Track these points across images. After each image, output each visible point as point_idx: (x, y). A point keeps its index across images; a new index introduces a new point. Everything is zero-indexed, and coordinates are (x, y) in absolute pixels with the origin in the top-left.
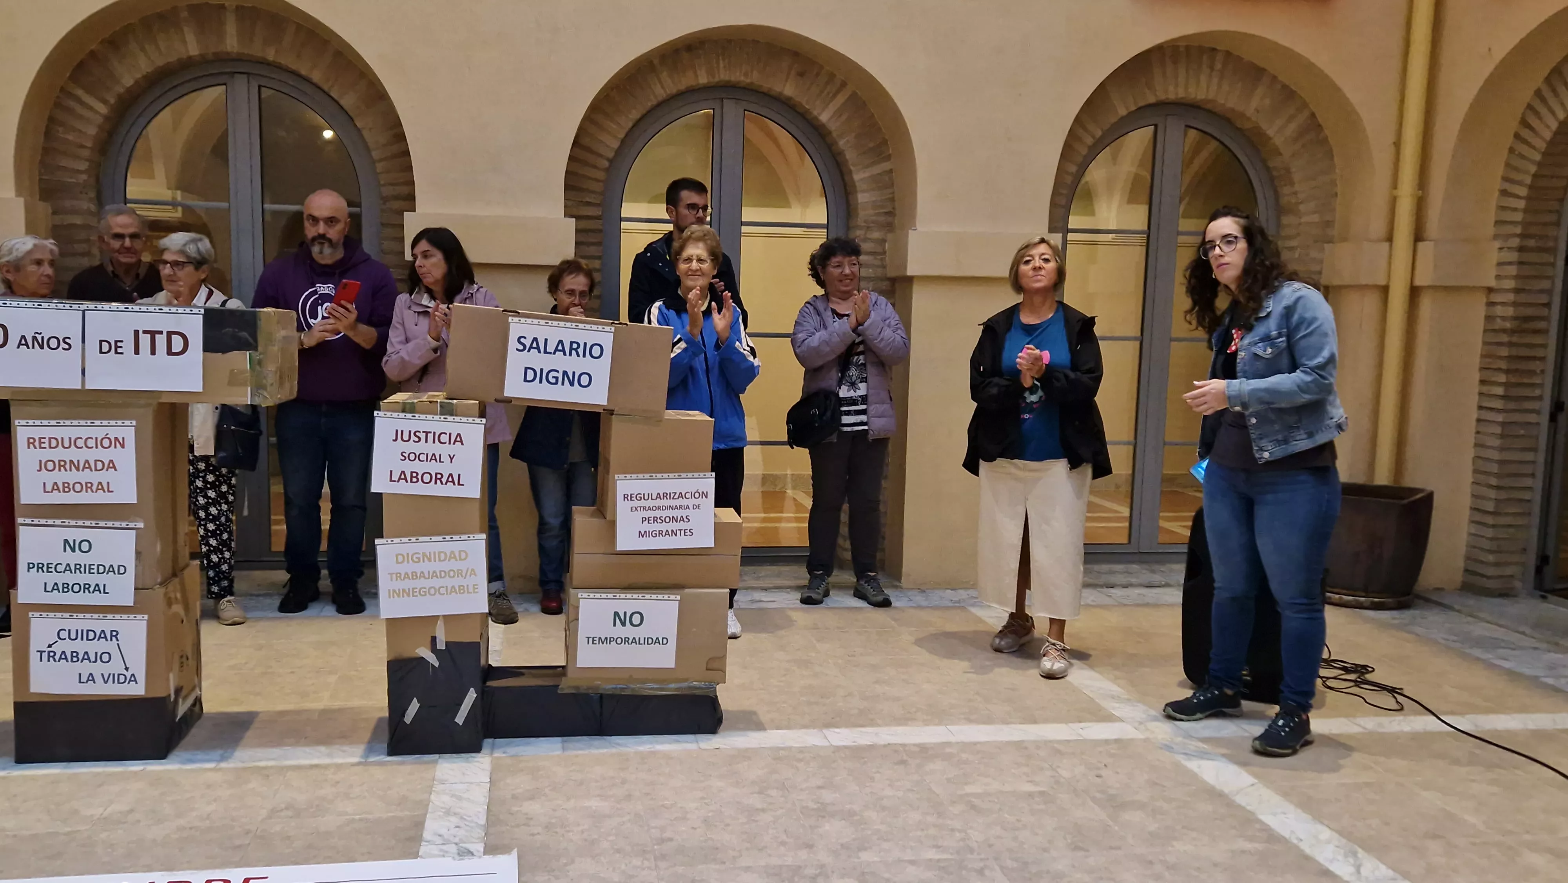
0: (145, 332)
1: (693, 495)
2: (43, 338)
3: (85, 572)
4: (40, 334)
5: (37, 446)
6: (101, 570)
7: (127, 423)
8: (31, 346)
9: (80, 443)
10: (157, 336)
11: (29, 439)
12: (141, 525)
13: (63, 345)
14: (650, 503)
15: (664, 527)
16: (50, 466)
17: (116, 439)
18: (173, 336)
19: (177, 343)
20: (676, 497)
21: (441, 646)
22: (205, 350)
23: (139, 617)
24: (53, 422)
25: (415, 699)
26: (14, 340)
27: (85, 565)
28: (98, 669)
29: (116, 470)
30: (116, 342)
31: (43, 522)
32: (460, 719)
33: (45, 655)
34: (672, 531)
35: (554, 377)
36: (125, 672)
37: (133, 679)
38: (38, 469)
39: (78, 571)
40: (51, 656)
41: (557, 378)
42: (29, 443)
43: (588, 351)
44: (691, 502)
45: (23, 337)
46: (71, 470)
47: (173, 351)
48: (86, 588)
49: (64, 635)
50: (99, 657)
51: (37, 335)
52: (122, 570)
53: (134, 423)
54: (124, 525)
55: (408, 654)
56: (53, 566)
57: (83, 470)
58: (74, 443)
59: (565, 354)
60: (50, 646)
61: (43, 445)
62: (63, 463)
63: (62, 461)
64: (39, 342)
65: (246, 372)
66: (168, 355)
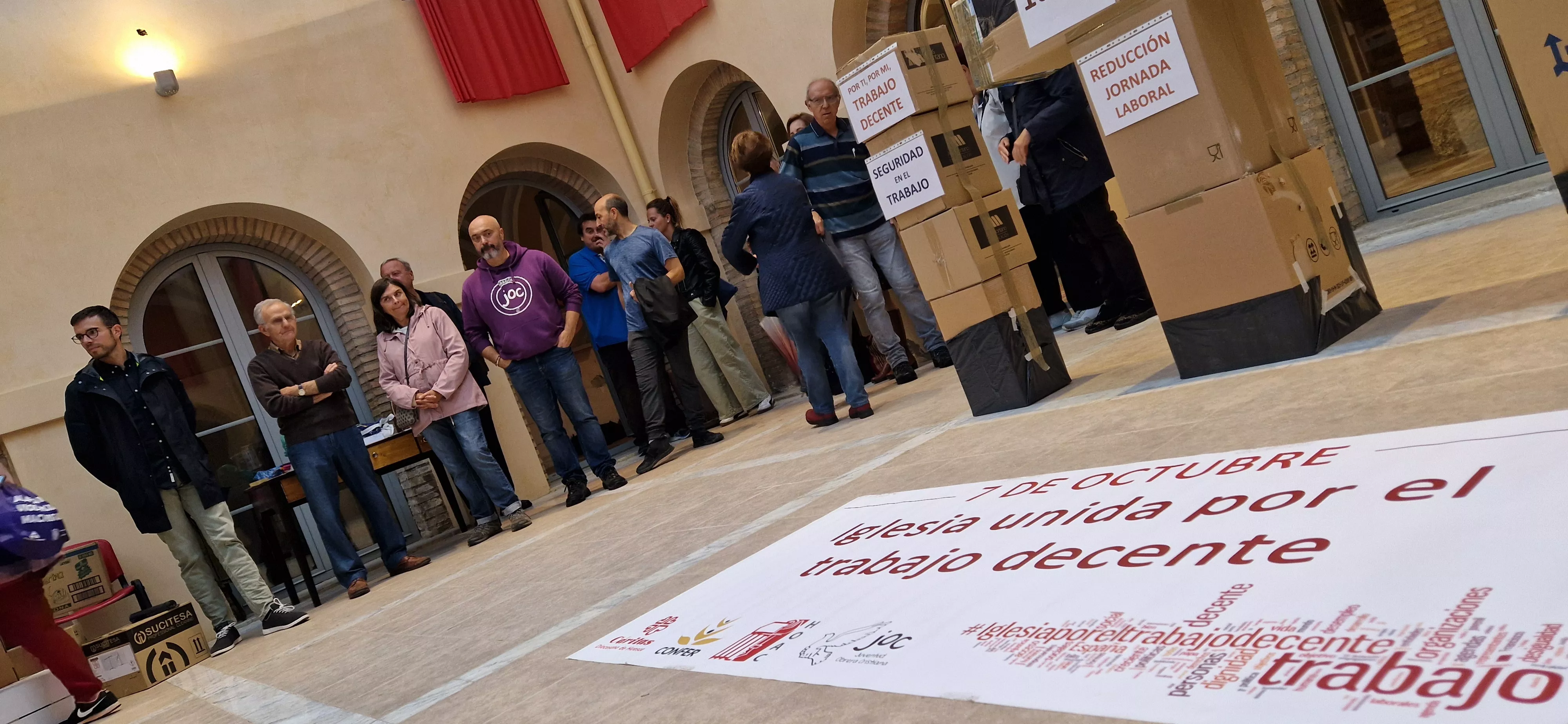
5: (1100, 75)
7: (1164, 15)
9: (1132, 56)
11: (1091, 72)
16: (1116, 90)
17: (1160, 37)
24: (1105, 47)
29: (1169, 68)
38: (1108, 97)
42: (1093, 77)
46: (1133, 86)
53: (1170, 12)
57: (1142, 82)
58: (1127, 59)
61: (1104, 73)
62: (1124, 83)
63: (1124, 80)
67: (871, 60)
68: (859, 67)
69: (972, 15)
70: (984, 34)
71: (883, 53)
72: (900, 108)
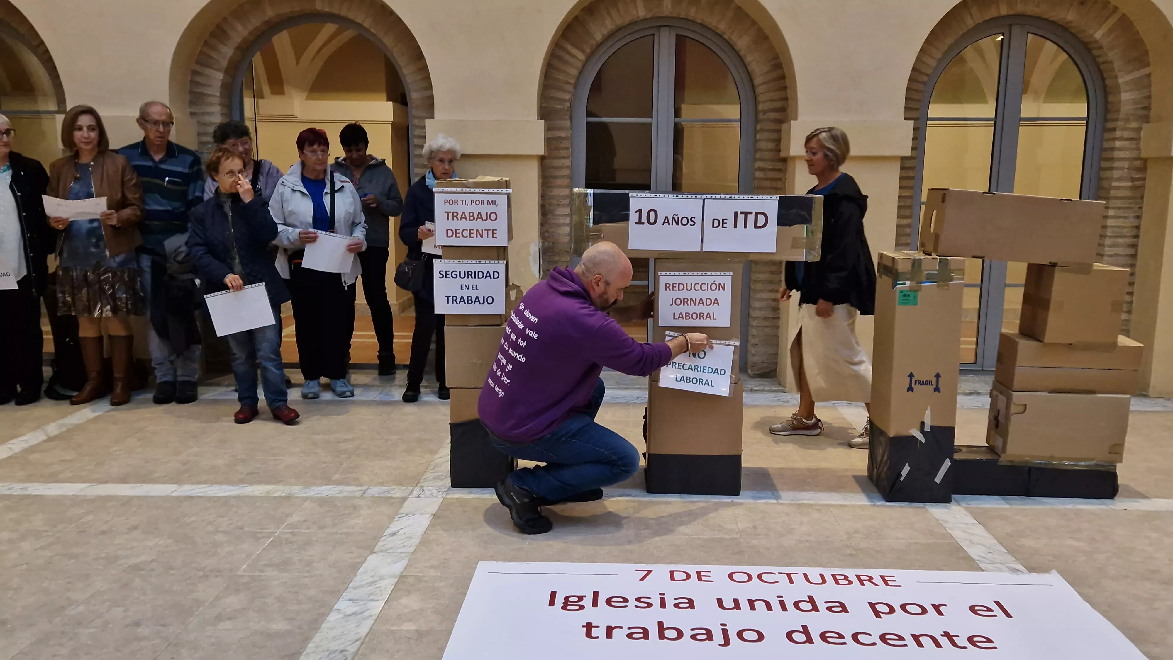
0: (741, 213)
2: (678, 218)
3: (700, 371)
4: (677, 215)
5: (671, 289)
6: (710, 371)
7: (727, 274)
8: (671, 223)
9: (698, 287)
10: (749, 215)
11: (666, 284)
12: (737, 343)
13: (690, 223)
16: (678, 302)
17: (720, 284)
18: (759, 215)
19: (761, 220)
21: (927, 428)
22: (778, 225)
24: (682, 273)
25: (907, 464)
26: (660, 220)
27: (701, 367)
29: (718, 305)
30: (723, 220)
32: (938, 480)
38: (671, 303)
39: (696, 370)
42: (666, 287)
46: (691, 305)
47: (758, 225)
48: (701, 381)
51: (675, 216)
52: (723, 372)
53: (731, 274)
54: (727, 342)
55: (904, 433)
56: (682, 365)
57: (698, 305)
58: (693, 287)
61: (675, 288)
62: (686, 300)
63: (686, 299)
64: (676, 221)
65: (803, 238)
66: (755, 228)
67: (481, 190)
68: (464, 189)
69: (589, 205)
70: (595, 223)
71: (495, 190)
72: (493, 237)
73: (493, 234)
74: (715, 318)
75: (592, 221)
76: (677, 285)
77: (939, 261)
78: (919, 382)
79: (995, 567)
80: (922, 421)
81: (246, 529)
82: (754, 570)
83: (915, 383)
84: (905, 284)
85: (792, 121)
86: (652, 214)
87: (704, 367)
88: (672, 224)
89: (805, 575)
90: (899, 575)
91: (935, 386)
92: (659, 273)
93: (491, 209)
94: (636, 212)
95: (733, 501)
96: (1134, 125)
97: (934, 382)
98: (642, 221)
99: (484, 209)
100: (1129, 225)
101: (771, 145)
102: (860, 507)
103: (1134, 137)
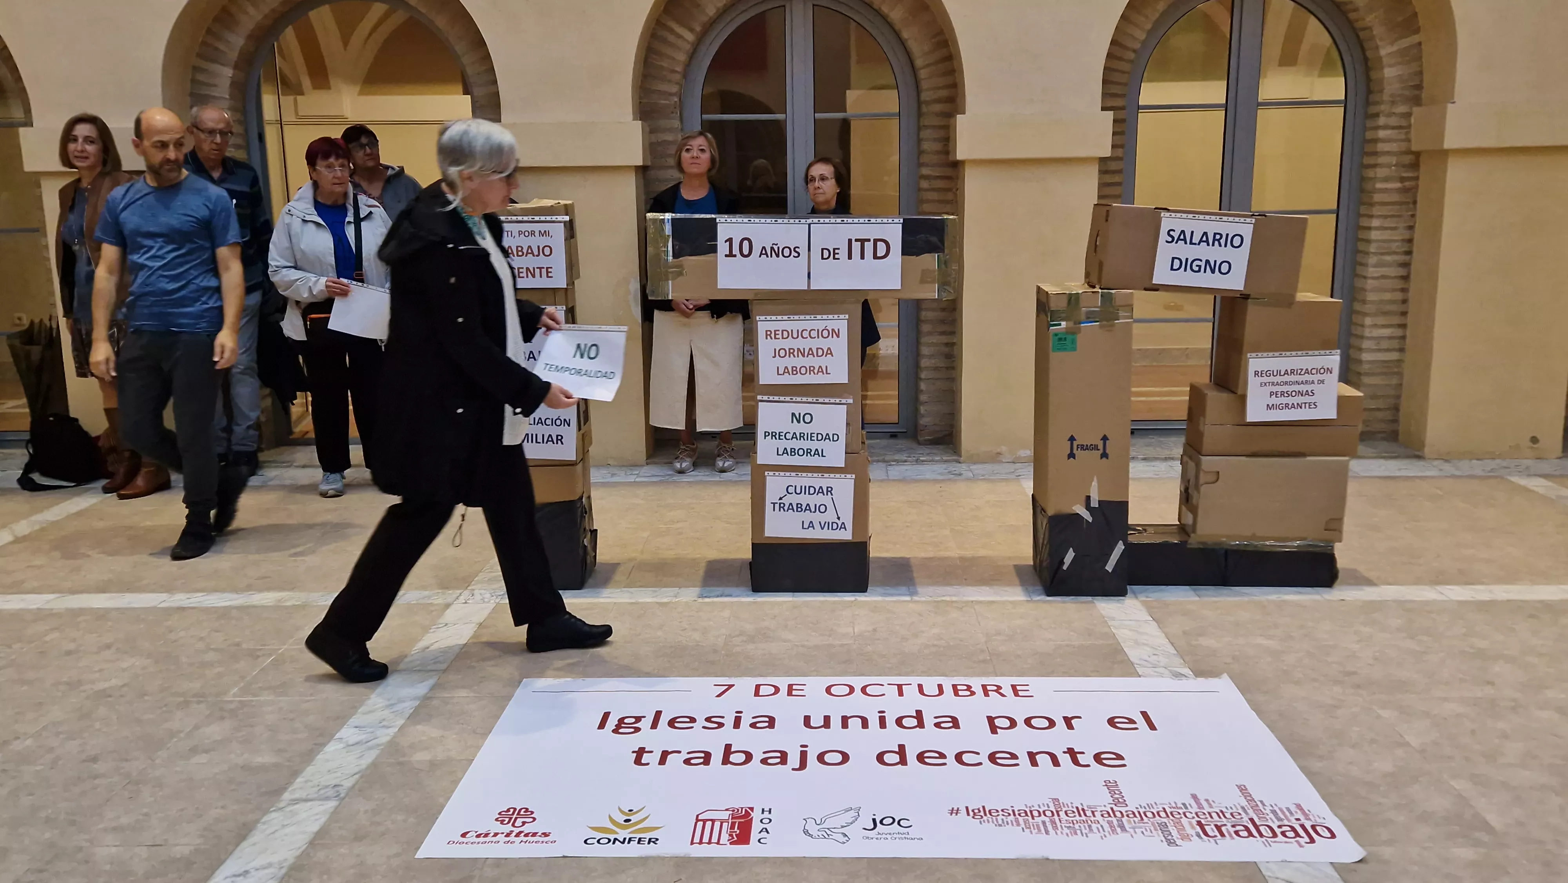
0: (856, 240)
1: (1318, 371)
2: (778, 248)
3: (807, 439)
4: (777, 244)
5: (773, 337)
6: (820, 438)
7: (842, 316)
8: (769, 255)
9: (806, 334)
10: (866, 243)
11: (766, 331)
12: (851, 401)
13: (794, 253)
14: (1279, 379)
15: (1290, 400)
16: (782, 353)
17: (833, 330)
18: (879, 243)
19: (881, 249)
20: (1302, 373)
21: (1094, 504)
22: (902, 254)
23: (849, 476)
24: (785, 318)
25: (1071, 549)
26: (756, 250)
27: (808, 434)
28: (817, 517)
29: (832, 356)
30: (834, 249)
31: (776, 398)
32: (1109, 567)
33: (777, 506)
34: (1298, 404)
35: (1197, 266)
36: (837, 521)
37: (843, 526)
38: (774, 355)
39: (802, 438)
40: (782, 507)
41: (1200, 266)
42: (767, 335)
43: (1229, 241)
44: (1316, 378)
45: (764, 248)
46: (798, 356)
47: (878, 255)
48: (808, 452)
49: (791, 490)
50: (817, 508)
51: (774, 246)
52: (836, 437)
53: (847, 317)
54: (838, 401)
55: (1066, 510)
56: (783, 434)
57: (807, 357)
58: (800, 334)
59: (1208, 245)
60: (781, 499)
61: (777, 336)
62: (792, 351)
63: (792, 349)
64: (775, 252)
65: (934, 271)
66: (874, 258)
67: (530, 218)
68: (509, 218)
69: (667, 234)
70: (675, 256)
71: (548, 218)
72: (548, 277)
73: (548, 272)
74: (828, 372)
75: (671, 253)
76: (780, 333)
77: (1102, 296)
78: (1082, 447)
79: (1155, 672)
80: (1088, 495)
81: (244, 646)
82: (858, 682)
83: (1078, 448)
84: (1060, 325)
85: (958, 116)
86: (746, 244)
87: (811, 434)
88: (771, 256)
89: (920, 687)
90: (1035, 684)
91: (1101, 451)
92: (757, 318)
93: (543, 241)
94: (726, 241)
95: (856, 600)
96: (1402, 109)
97: (1101, 447)
98: (734, 253)
99: (536, 242)
100: (1400, 238)
101: (938, 146)
102: (1013, 603)
103: (1403, 125)
